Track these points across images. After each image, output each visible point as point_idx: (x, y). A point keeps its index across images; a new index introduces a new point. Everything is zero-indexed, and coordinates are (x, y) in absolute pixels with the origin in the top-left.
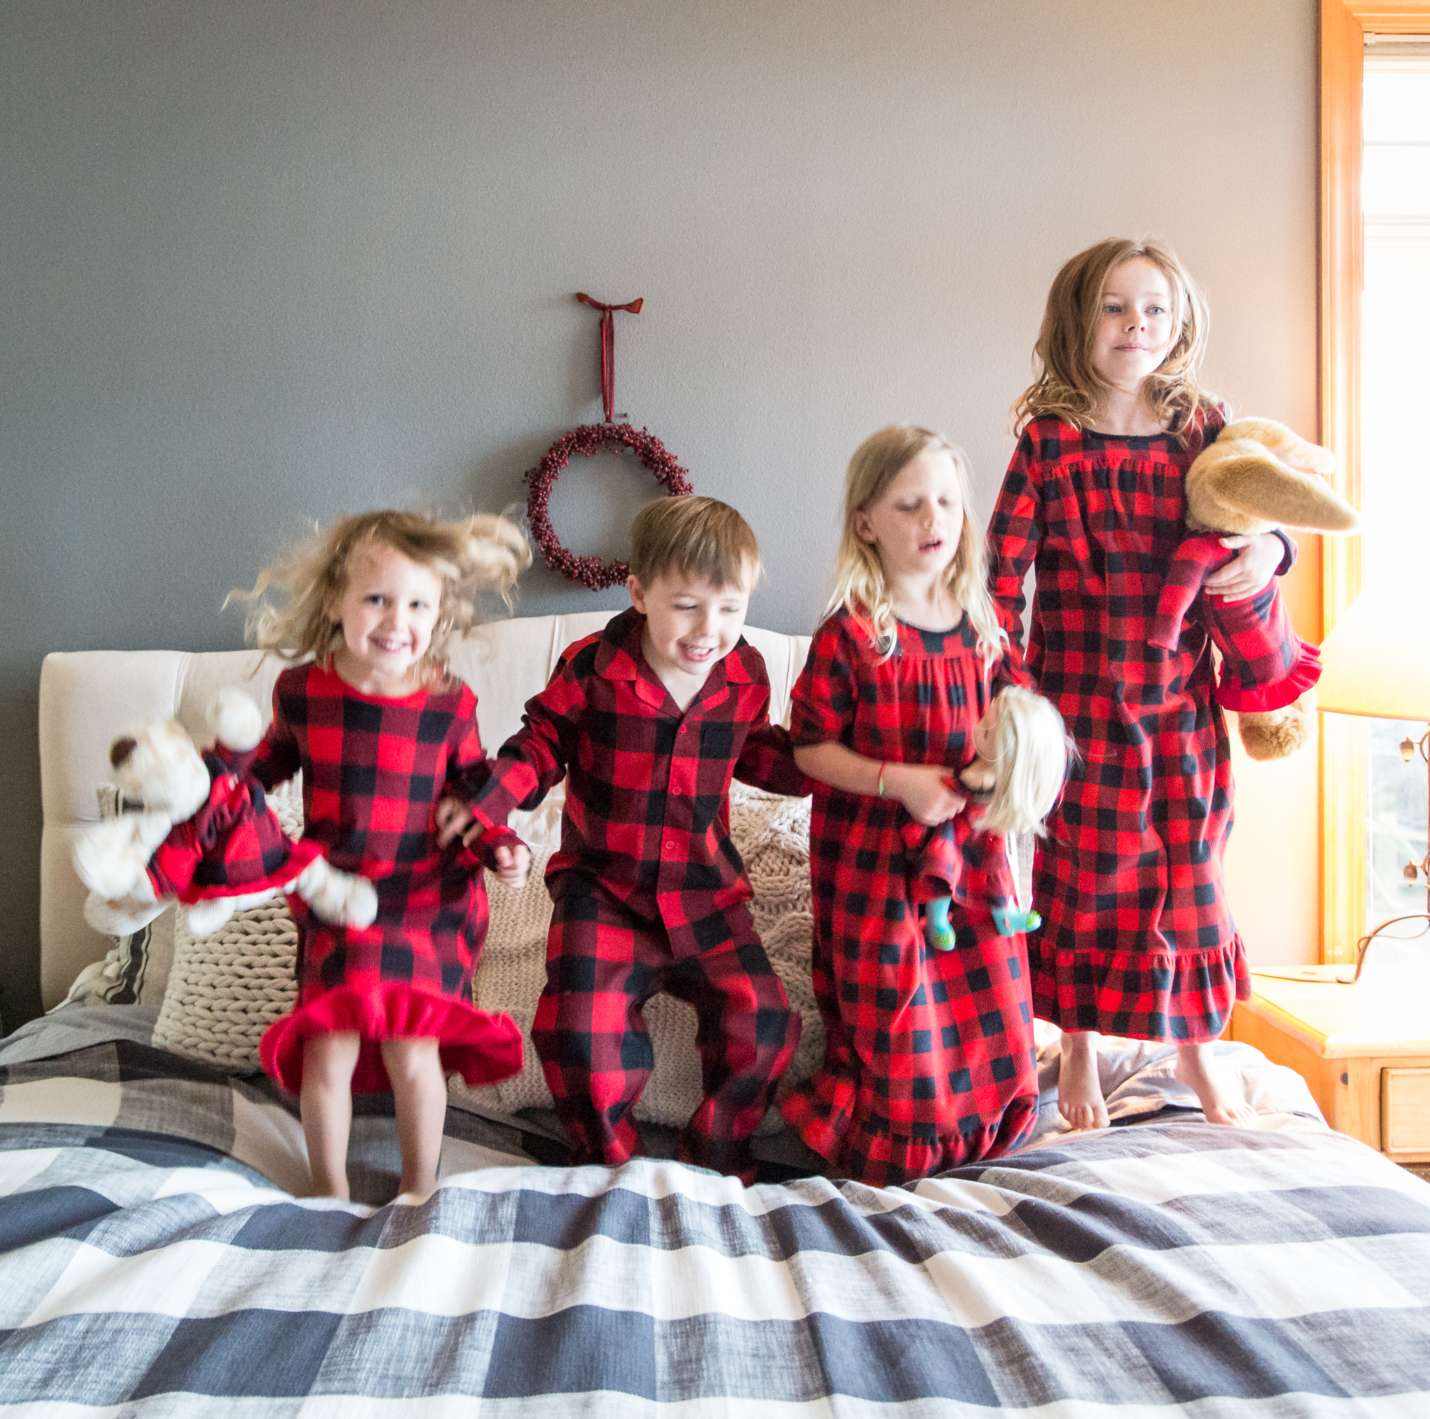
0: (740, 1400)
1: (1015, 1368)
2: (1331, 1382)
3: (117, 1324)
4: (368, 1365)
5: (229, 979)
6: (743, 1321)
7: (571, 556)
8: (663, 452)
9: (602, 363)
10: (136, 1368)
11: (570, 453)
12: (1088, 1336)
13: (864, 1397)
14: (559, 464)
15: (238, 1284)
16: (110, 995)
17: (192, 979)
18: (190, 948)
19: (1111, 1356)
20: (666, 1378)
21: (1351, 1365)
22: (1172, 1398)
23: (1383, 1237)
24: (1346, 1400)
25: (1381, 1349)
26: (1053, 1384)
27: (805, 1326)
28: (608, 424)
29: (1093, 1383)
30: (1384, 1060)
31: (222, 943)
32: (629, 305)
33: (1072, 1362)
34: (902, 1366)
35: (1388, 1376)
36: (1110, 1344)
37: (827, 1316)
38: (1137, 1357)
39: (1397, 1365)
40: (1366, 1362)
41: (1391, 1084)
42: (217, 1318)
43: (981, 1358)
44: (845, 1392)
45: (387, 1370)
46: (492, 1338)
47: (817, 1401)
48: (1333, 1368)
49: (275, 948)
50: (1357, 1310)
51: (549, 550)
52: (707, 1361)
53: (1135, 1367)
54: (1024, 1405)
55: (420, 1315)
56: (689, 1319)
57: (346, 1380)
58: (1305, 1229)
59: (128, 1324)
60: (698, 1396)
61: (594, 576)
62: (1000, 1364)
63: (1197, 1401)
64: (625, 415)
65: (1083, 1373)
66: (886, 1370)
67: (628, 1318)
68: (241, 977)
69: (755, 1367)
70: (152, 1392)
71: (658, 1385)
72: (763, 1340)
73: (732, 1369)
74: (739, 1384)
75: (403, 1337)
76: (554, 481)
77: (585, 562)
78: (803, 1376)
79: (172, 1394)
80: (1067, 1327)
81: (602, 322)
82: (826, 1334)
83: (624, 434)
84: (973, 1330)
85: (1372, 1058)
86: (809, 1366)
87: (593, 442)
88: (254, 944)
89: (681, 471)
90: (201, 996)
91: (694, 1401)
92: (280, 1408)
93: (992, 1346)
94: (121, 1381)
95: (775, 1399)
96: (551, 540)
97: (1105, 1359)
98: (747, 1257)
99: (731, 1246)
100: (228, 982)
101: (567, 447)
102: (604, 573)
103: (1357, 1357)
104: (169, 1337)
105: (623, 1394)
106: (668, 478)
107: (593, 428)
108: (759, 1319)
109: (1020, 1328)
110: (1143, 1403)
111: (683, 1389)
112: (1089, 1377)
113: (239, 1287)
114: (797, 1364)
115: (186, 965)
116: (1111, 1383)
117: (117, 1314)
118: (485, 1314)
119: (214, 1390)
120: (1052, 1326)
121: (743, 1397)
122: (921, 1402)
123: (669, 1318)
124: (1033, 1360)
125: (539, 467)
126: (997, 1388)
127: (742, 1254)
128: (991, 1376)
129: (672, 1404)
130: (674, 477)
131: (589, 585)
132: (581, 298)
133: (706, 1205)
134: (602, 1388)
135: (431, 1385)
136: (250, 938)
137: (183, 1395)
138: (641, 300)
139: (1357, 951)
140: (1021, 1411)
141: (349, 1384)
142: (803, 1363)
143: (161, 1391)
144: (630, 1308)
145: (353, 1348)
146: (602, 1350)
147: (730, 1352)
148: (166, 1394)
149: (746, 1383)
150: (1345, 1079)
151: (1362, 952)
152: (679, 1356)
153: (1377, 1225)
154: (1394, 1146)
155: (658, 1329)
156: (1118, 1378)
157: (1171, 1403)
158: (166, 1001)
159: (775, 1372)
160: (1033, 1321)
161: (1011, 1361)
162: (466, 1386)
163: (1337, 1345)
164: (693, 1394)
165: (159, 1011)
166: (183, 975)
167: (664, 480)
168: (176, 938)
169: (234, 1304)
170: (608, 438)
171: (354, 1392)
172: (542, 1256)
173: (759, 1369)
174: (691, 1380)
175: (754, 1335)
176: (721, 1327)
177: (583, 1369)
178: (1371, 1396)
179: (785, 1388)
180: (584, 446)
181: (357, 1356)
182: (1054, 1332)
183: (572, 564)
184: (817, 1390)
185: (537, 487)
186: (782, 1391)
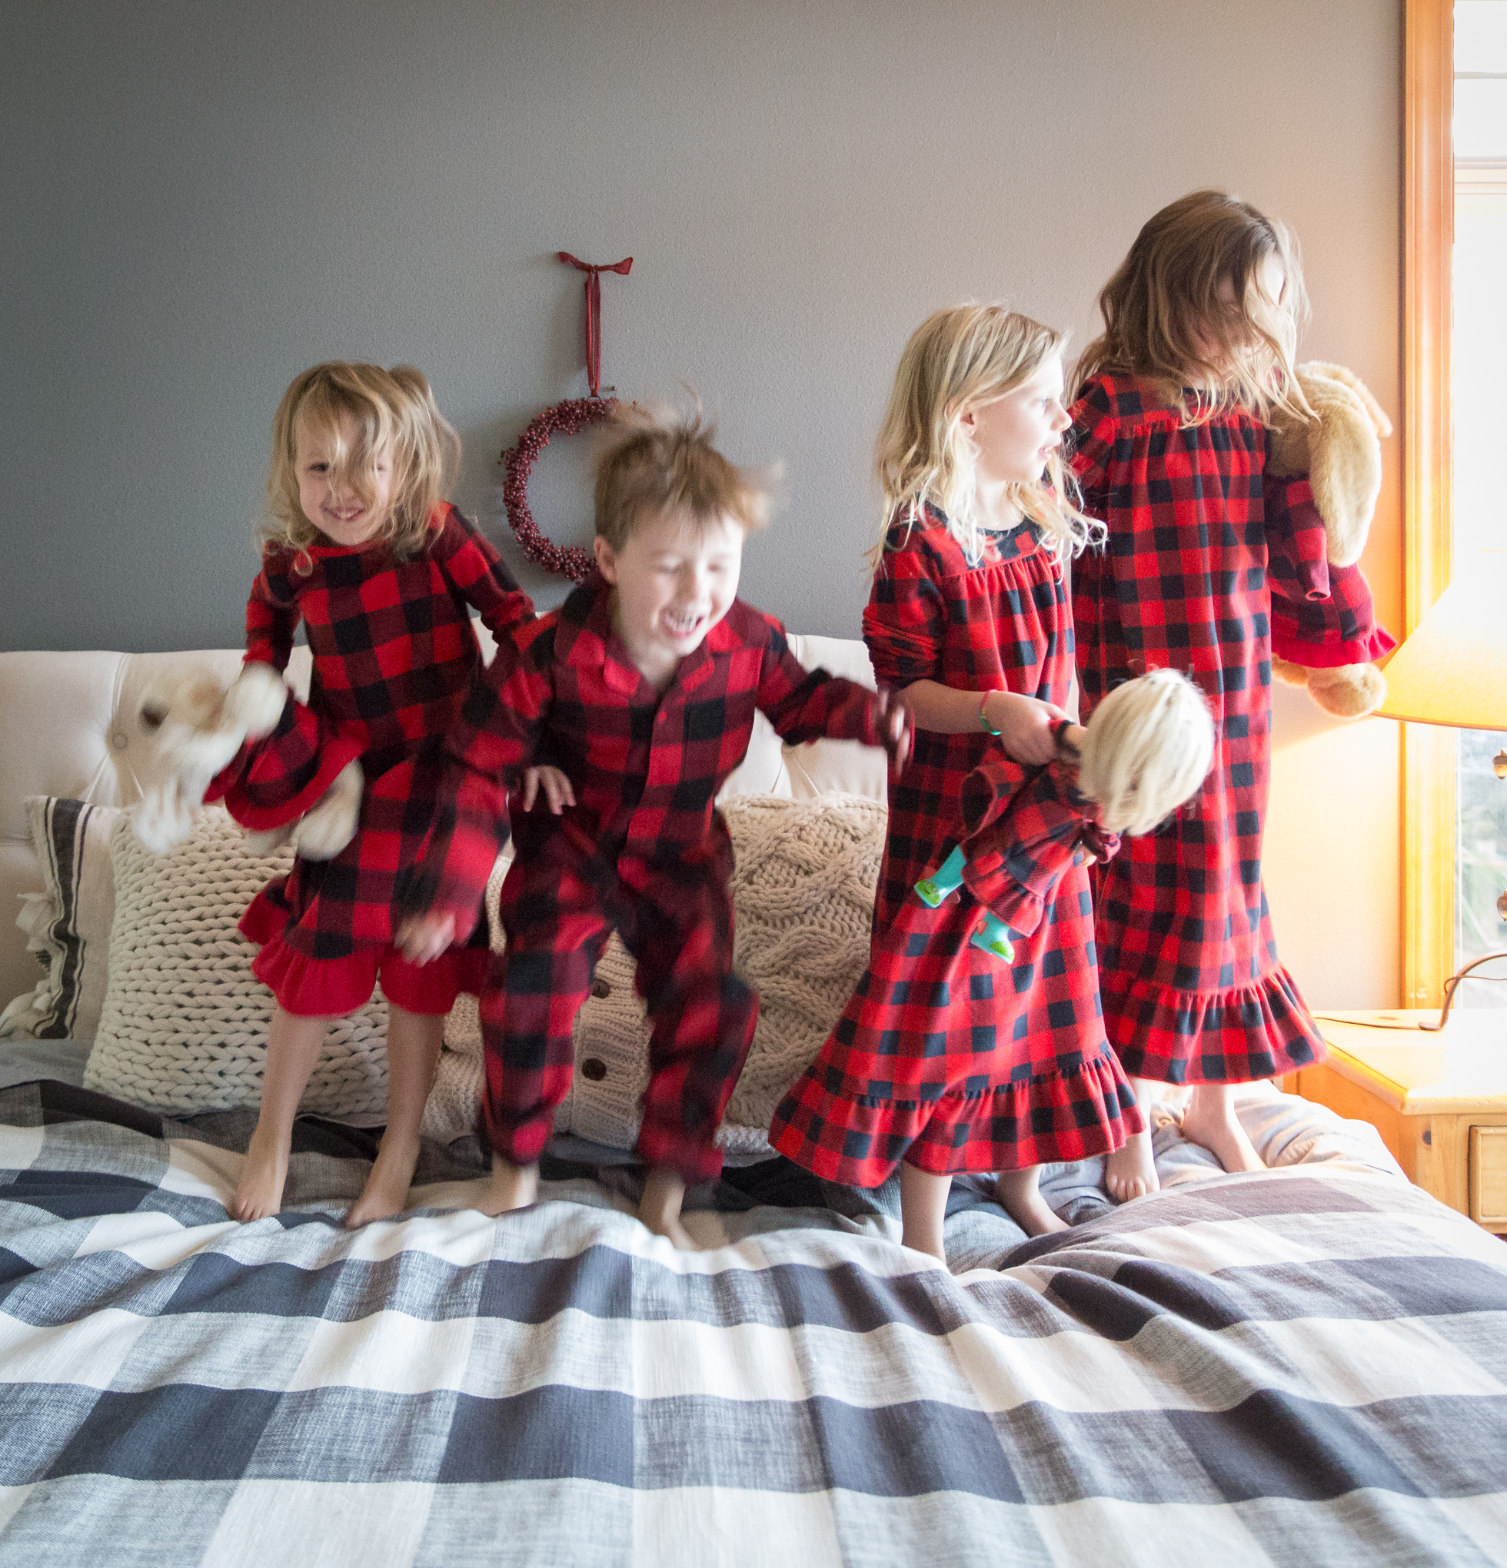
0: (727, 1490)
1: (1043, 1458)
2: (1404, 1478)
3: (33, 1395)
4: (309, 1446)
5: (168, 1009)
6: (735, 1402)
7: (552, 546)
9: (587, 332)
10: (50, 1445)
11: (551, 431)
12: (1128, 1425)
13: (868, 1492)
14: (539, 443)
15: (167, 1354)
16: (39, 1030)
17: (127, 1010)
18: (124, 975)
19: (1153, 1448)
20: (645, 1462)
21: (1427, 1459)
22: (1221, 1498)
23: (1464, 1315)
24: (1422, 1499)
25: (1461, 1442)
26: (1087, 1479)
27: (805, 1409)
28: (593, 400)
29: (1132, 1480)
30: (1475, 1117)
31: (159, 969)
32: (617, 265)
33: (1109, 1456)
34: (914, 1454)
35: (1471, 1473)
36: (1151, 1435)
37: (831, 1401)
38: (1181, 1450)
39: (1481, 1461)
40: (1444, 1457)
41: (1480, 1143)
42: (142, 1393)
43: (1005, 1448)
44: (848, 1486)
45: (330, 1451)
46: (450, 1421)
47: (815, 1494)
48: (1406, 1462)
49: (219, 974)
50: (1434, 1397)
51: (527, 538)
52: (692, 1447)
53: (1181, 1461)
54: (1052, 1501)
55: (368, 1394)
56: (674, 1398)
57: (284, 1462)
58: (1374, 1305)
59: (44, 1396)
60: (680, 1485)
61: (578, 568)
62: (1026, 1455)
63: (1250, 1501)
64: (614, 390)
65: (1120, 1468)
66: (895, 1462)
67: (604, 1399)
68: (180, 1006)
69: (745, 1453)
70: (68, 1471)
71: (636, 1469)
72: (756, 1422)
73: (720, 1455)
74: (727, 1472)
75: (349, 1417)
76: (533, 463)
77: (568, 552)
78: (800, 1464)
79: (90, 1476)
80: (1104, 1415)
81: (586, 285)
82: (828, 1419)
83: (610, 408)
84: (997, 1414)
85: (1459, 1115)
86: (808, 1455)
87: (577, 418)
88: (195, 969)
90: (138, 1028)
91: (676, 1490)
92: (210, 1491)
93: (1018, 1434)
94: (35, 1458)
95: (768, 1488)
96: (529, 528)
97: (1146, 1452)
98: (743, 1325)
99: (725, 1314)
100: (166, 1013)
101: (547, 423)
103: (1434, 1450)
104: (89, 1411)
105: (595, 1482)
107: (577, 403)
108: (753, 1398)
109: (1051, 1415)
110: (1188, 1502)
111: (664, 1475)
112: (1128, 1473)
113: (169, 1358)
114: (795, 1450)
115: (120, 994)
116: (1153, 1480)
117: (32, 1385)
118: (442, 1395)
119: (137, 1475)
120: (1086, 1415)
121: (731, 1486)
122: (934, 1495)
123: (651, 1396)
124: (1064, 1450)
125: (516, 447)
126: (1021, 1482)
127: (738, 1322)
128: (1015, 1469)
129: (651, 1492)
131: (573, 578)
132: (563, 257)
133: (696, 1274)
134: (571, 1476)
135: (379, 1471)
136: (191, 963)
137: (103, 1477)
138: (631, 259)
139: (1443, 993)
140: (1048, 1508)
141: (288, 1467)
142: (801, 1451)
143: (79, 1472)
144: (607, 1388)
145: (293, 1427)
146: (574, 1433)
147: (719, 1437)
148: (84, 1475)
149: (735, 1470)
150: (1427, 1137)
151: (1449, 995)
152: (661, 1438)
153: (1456, 1301)
154: (1484, 1216)
155: (637, 1409)
156: (1159, 1473)
157: (1221, 1502)
158: (100, 1034)
159: (768, 1458)
160: (1065, 1409)
161: (1038, 1452)
162: (419, 1472)
163: (1411, 1436)
164: (676, 1482)
165: (92, 1046)
166: (118, 1004)
168: (110, 964)
169: (162, 1378)
170: (595, 414)
171: (293, 1476)
172: (508, 1331)
173: (750, 1455)
174: (674, 1466)
175: (746, 1417)
176: (709, 1410)
177: (551, 1453)
178: (1449, 1497)
179: (779, 1477)
180: (566, 423)
181: (297, 1436)
182: (1089, 1422)
183: (553, 555)
184: (815, 1482)
185: (515, 469)
186: (775, 1481)
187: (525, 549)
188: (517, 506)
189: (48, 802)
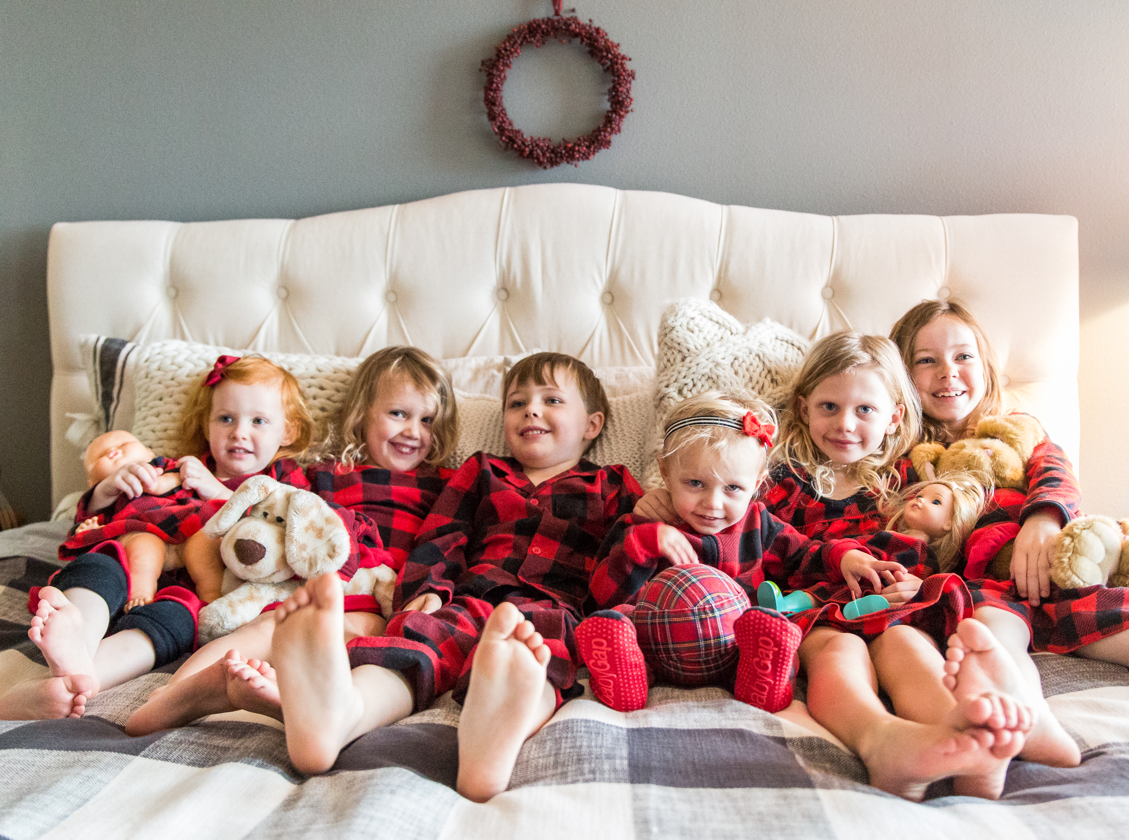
7: (522, 136)
8: (607, 41)
11: (521, 44)
14: (512, 53)
28: (556, 18)
51: (502, 130)
61: (544, 154)
64: (573, 10)
76: (507, 69)
77: (535, 141)
83: (570, 25)
87: (543, 32)
89: (624, 58)
96: (504, 122)
101: (519, 37)
102: (553, 151)
106: (612, 66)
107: (543, 21)
125: (494, 58)
130: (617, 63)
131: (540, 163)
167: (608, 68)
170: (557, 29)
180: (534, 36)
183: (523, 143)
185: (493, 75)
187: (501, 139)
188: (494, 104)
189: (98, 340)
